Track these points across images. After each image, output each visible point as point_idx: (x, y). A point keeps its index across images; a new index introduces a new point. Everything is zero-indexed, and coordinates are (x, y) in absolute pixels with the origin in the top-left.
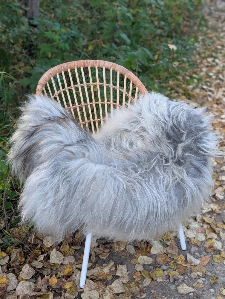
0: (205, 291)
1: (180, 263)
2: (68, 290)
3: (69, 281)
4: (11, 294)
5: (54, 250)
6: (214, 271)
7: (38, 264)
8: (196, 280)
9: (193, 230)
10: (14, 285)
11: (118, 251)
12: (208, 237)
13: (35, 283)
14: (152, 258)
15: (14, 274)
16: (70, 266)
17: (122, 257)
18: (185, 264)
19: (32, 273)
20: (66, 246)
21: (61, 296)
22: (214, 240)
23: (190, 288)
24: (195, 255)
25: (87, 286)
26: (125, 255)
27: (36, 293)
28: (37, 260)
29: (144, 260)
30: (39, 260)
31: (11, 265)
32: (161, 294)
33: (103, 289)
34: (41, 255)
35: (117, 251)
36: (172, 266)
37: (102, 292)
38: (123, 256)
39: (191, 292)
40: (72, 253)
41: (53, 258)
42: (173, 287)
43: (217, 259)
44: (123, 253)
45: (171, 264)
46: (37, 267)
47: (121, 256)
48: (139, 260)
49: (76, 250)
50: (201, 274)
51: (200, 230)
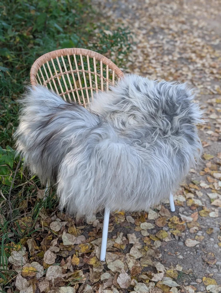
0: (206, 241)
1: (176, 222)
2: (94, 265)
3: (92, 257)
4: (41, 281)
5: (64, 233)
7: (55, 249)
10: (41, 272)
13: (60, 265)
14: (151, 223)
15: (37, 263)
16: (84, 244)
17: (126, 228)
18: (180, 223)
19: (54, 257)
20: (72, 227)
21: (89, 272)
22: (193, 199)
23: (195, 241)
24: (184, 214)
25: (108, 258)
26: (127, 226)
27: (66, 275)
28: (50, 245)
29: (145, 226)
30: (53, 245)
31: (30, 254)
32: (173, 251)
33: (124, 258)
34: (53, 241)
35: (119, 223)
36: (171, 227)
37: (124, 260)
38: (125, 226)
39: (197, 245)
40: (79, 233)
41: (65, 241)
42: (181, 244)
43: (203, 214)
44: (124, 224)
45: (170, 225)
46: (56, 252)
47: (124, 227)
48: (141, 227)
49: (82, 230)
51: (178, 193)
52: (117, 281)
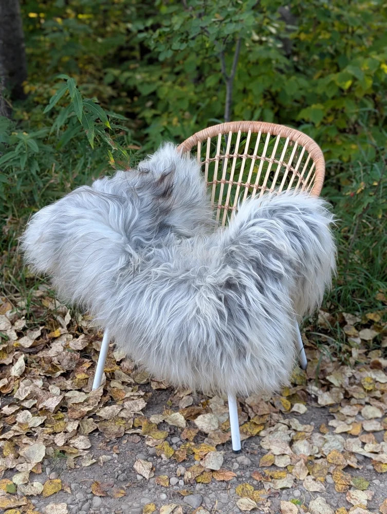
0: (157, 490)
2: (76, 380)
6: (211, 492)
8: (174, 476)
12: (293, 470)
14: (187, 425)
23: (149, 471)
29: (177, 419)
39: (141, 475)
45: (188, 445)
48: (172, 414)
50: (190, 478)
52: (47, 399)
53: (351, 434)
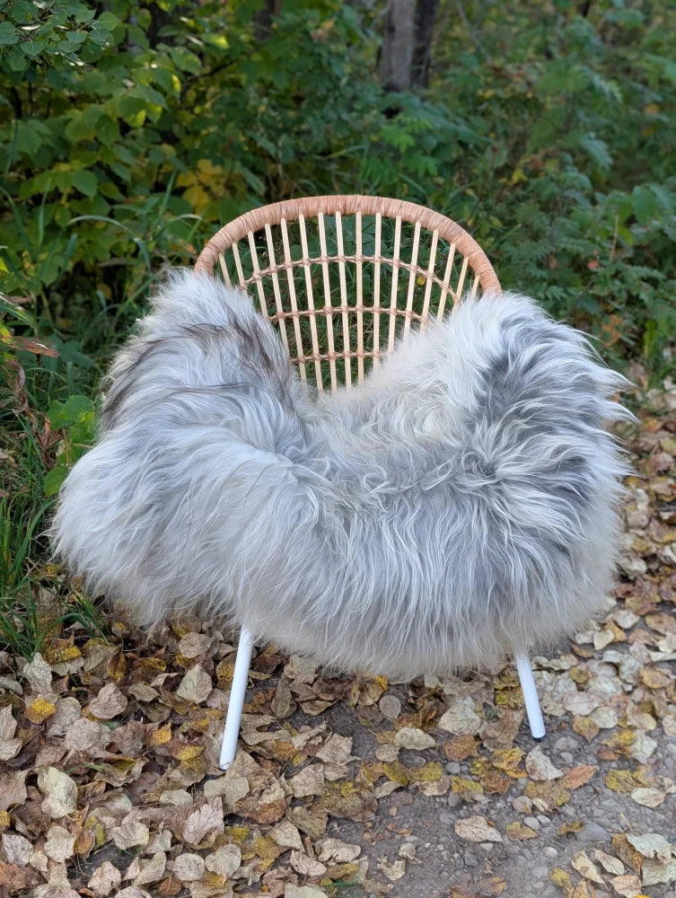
0: (530, 848)
1: (503, 765)
2: (184, 763)
3: (196, 744)
4: (53, 743)
5: (197, 668)
6: (588, 808)
7: (144, 692)
8: (523, 816)
9: (592, 696)
10: (68, 725)
11: (357, 704)
12: (628, 723)
15: (77, 701)
17: (359, 722)
18: (515, 772)
19: (119, 707)
21: (161, 773)
22: (639, 733)
23: (492, 830)
24: (561, 757)
25: (236, 765)
26: (370, 719)
27: (107, 754)
28: (148, 682)
29: (412, 739)
30: (152, 685)
31: (81, 679)
33: (267, 778)
34: (162, 675)
35: (355, 703)
36: (477, 769)
38: (364, 718)
39: (487, 841)
41: (187, 686)
42: (445, 818)
43: (618, 781)
44: (366, 713)
45: (478, 765)
46: (138, 698)
47: (358, 718)
48: (398, 735)
50: (546, 806)
51: (615, 700)
52: (187, 818)
53: (620, 642)
